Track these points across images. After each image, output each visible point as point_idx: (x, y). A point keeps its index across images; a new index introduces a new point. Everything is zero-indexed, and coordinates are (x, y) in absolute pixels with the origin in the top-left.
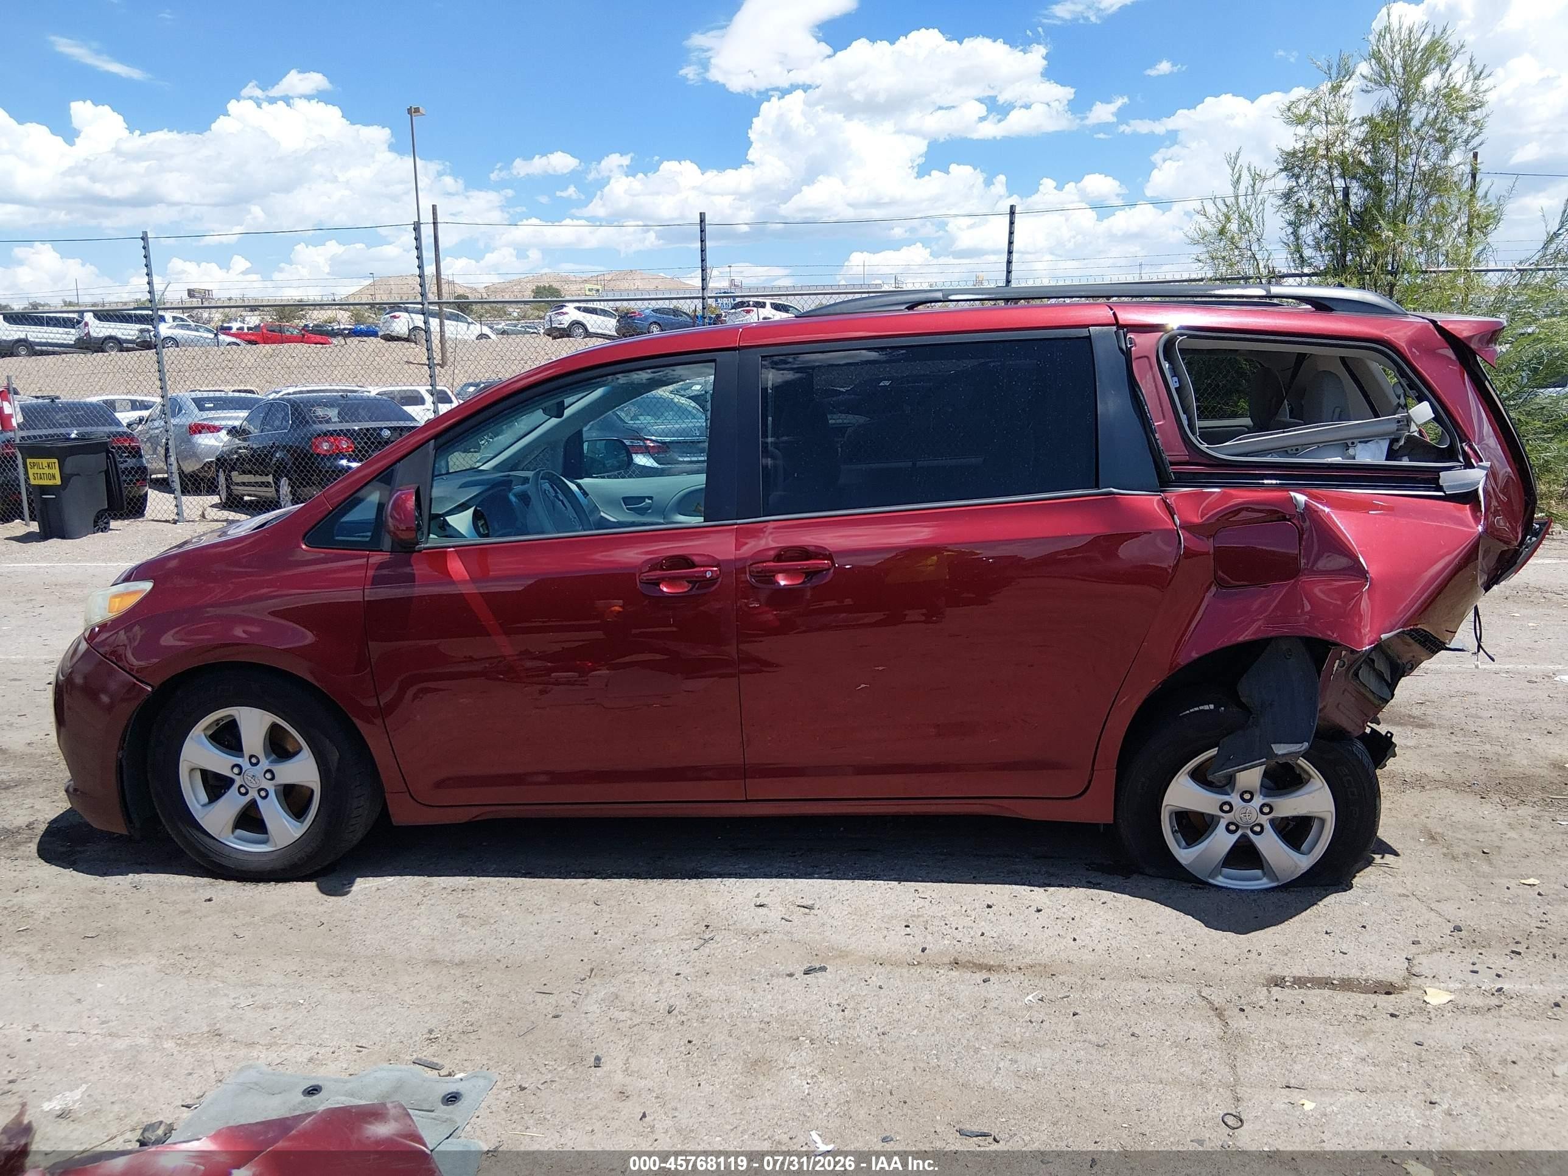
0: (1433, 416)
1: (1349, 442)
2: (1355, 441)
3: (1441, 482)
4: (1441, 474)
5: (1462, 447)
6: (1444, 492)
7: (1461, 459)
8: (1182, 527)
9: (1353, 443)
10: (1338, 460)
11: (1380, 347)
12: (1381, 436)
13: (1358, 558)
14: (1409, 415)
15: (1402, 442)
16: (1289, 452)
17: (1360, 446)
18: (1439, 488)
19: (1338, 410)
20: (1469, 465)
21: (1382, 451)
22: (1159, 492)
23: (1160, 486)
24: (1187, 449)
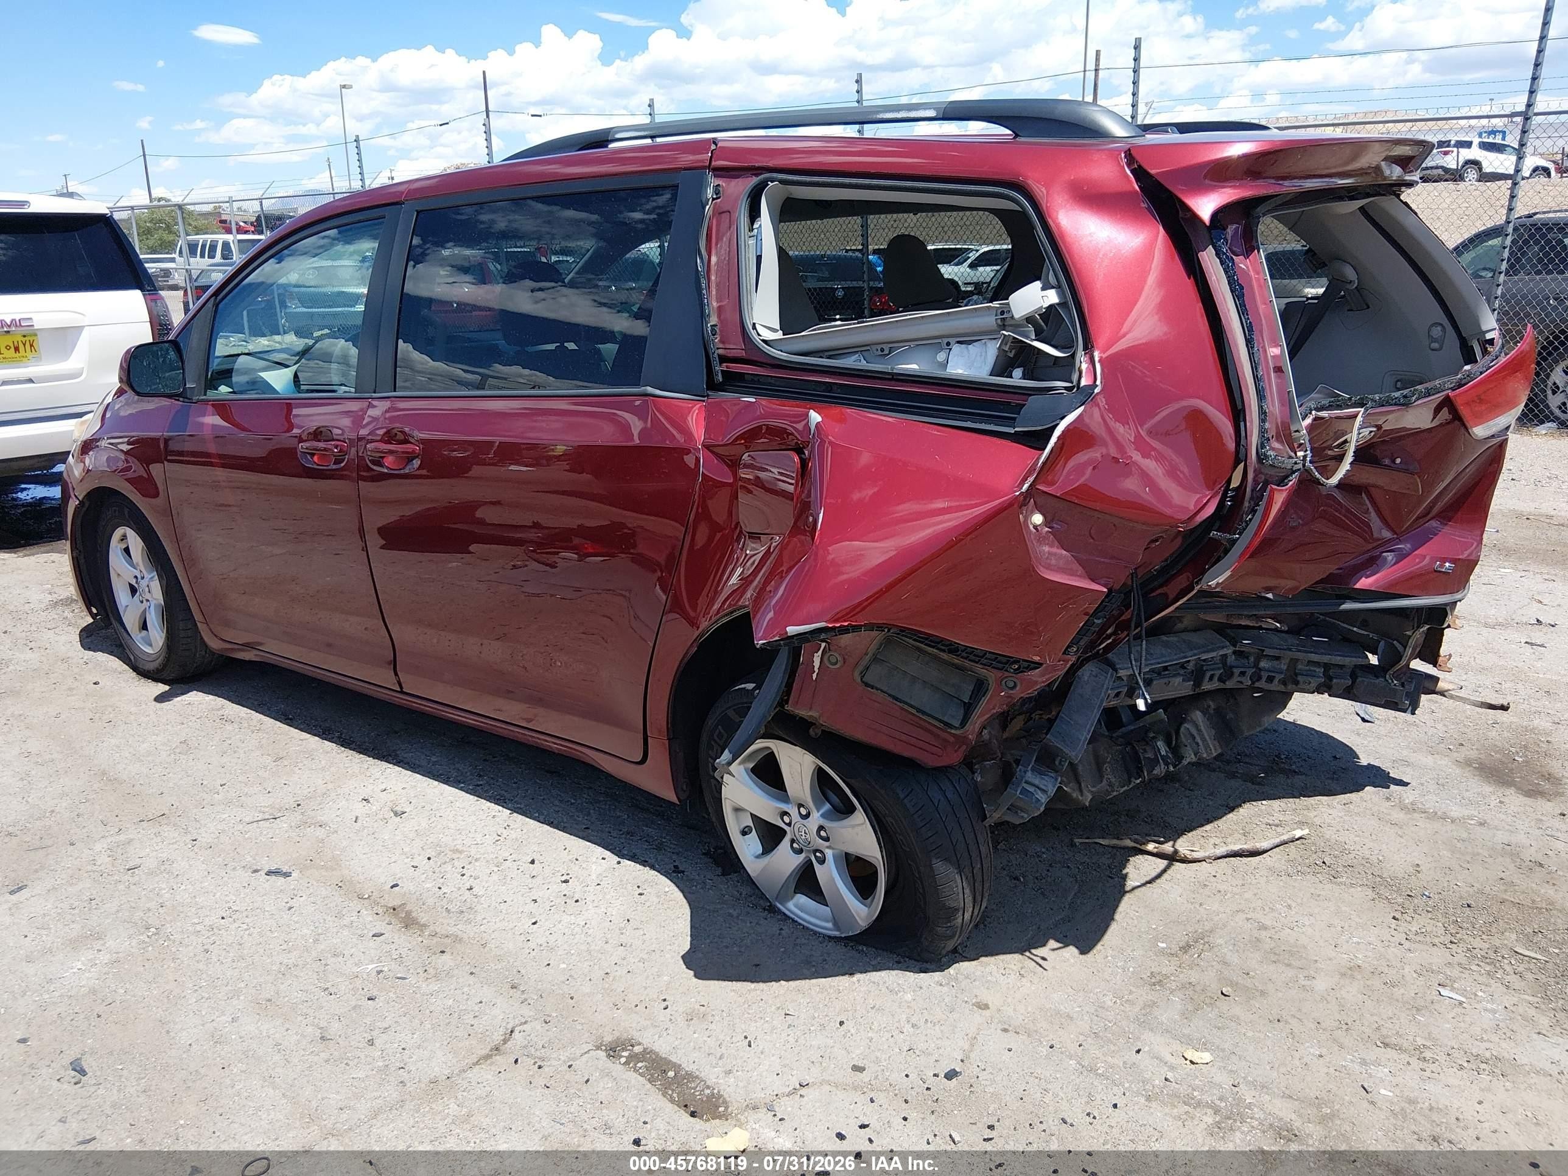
1: (943, 342)
2: (952, 341)
3: (1022, 412)
4: (1030, 398)
6: (1016, 428)
7: (1075, 378)
9: (948, 344)
11: (1012, 194)
16: (874, 352)
17: (956, 349)
21: (987, 358)
22: (704, 397)
23: (707, 389)
24: (744, 341)
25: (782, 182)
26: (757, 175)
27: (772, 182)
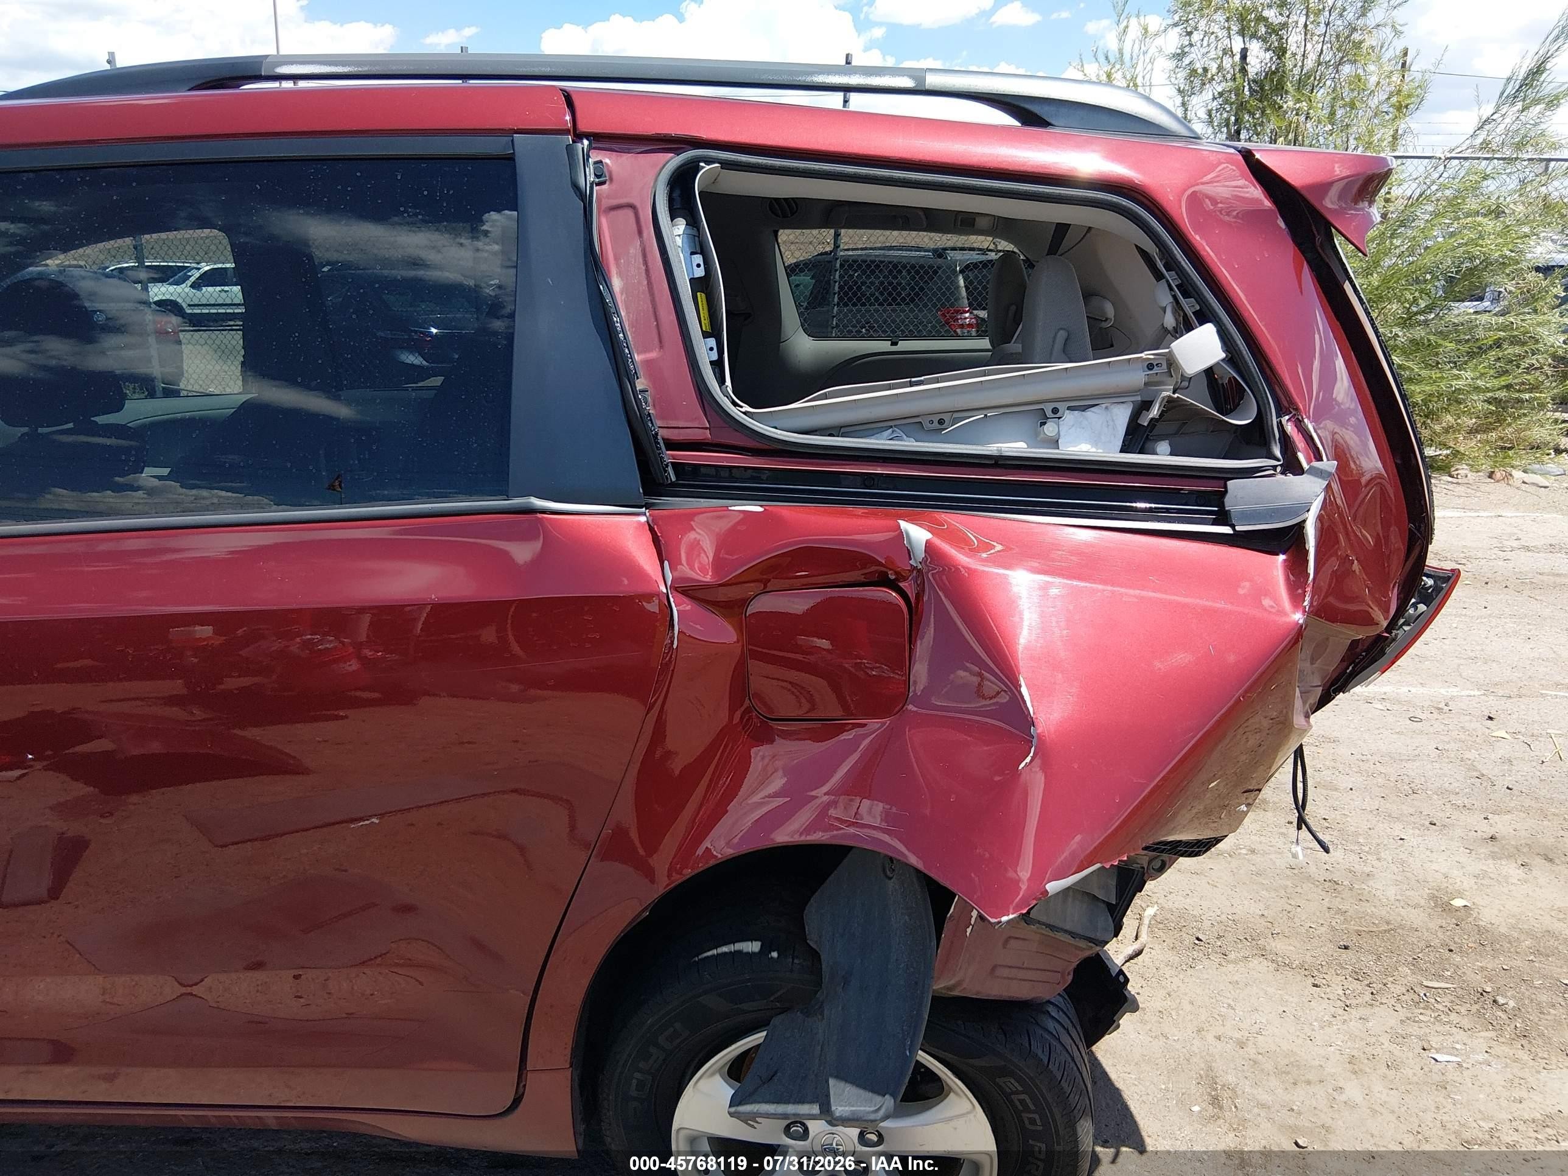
0: (1223, 355)
1: (1048, 408)
2: (1062, 406)
3: (1229, 503)
4: (1230, 483)
5: (1280, 424)
6: (1233, 526)
7: (1278, 453)
8: (675, 588)
9: (1055, 411)
10: (1016, 447)
11: (1125, 202)
12: (1115, 396)
13: (1018, 686)
14: (1171, 353)
15: (1155, 412)
16: (927, 425)
17: (1069, 417)
18: (1223, 518)
19: (1062, 335)
20: (1292, 467)
21: (1114, 428)
22: (641, 507)
23: (645, 494)
24: (705, 415)
25: (726, 165)
26: (677, 151)
27: (708, 163)
